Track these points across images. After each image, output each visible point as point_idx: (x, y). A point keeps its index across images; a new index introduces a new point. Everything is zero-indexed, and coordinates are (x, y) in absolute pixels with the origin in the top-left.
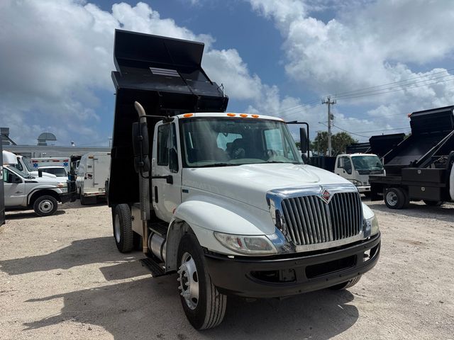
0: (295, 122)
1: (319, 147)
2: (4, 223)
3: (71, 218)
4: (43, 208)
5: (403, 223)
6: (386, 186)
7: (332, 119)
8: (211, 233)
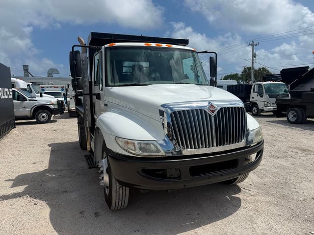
0: (206, 52)
1: (244, 78)
2: (15, 128)
3: (59, 125)
4: (41, 118)
5: (298, 135)
6: (289, 106)
7: (255, 57)
8: (113, 138)
